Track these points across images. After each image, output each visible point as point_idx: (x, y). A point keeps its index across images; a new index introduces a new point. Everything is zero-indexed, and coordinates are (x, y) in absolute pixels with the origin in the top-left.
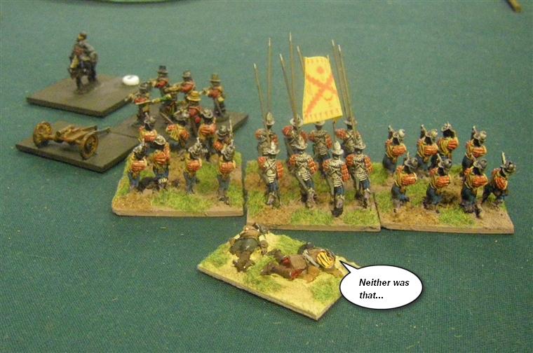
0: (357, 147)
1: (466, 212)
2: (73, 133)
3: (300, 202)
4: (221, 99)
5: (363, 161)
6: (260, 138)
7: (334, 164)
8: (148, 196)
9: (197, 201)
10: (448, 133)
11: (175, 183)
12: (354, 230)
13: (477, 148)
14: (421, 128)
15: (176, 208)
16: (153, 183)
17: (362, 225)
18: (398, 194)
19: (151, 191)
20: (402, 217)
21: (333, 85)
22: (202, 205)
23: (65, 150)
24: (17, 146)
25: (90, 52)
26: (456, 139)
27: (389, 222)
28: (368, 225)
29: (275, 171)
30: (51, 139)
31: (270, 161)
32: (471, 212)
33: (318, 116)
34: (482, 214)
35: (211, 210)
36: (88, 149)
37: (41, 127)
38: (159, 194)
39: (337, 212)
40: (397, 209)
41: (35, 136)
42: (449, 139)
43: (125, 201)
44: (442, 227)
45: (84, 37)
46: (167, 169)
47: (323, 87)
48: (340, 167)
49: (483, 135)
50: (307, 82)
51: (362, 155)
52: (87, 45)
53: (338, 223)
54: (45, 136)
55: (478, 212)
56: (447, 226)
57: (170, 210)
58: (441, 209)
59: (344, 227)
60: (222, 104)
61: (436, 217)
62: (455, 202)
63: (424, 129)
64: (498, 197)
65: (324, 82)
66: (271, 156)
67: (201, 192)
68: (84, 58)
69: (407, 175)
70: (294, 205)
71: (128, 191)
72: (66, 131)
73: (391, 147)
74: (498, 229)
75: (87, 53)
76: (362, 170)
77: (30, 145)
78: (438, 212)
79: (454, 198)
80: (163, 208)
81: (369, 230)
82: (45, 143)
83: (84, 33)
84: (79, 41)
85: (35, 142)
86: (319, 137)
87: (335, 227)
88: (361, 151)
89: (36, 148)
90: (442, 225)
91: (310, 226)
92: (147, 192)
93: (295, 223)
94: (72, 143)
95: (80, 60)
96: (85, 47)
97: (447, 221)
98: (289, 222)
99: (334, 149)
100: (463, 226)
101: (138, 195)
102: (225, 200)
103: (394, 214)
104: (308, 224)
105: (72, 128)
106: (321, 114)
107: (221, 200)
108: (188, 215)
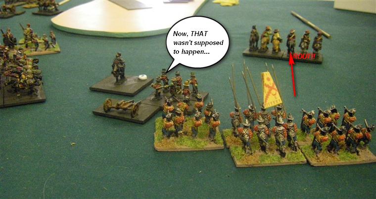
0: (289, 119)
1: (352, 153)
2: (125, 104)
3: (261, 151)
4: (196, 85)
5: (293, 126)
6: (233, 117)
7: (280, 129)
8: (173, 141)
9: (199, 142)
10: (334, 111)
11: (185, 133)
12: (293, 164)
13: (351, 118)
14: (318, 109)
15: (189, 146)
16: (174, 133)
17: (297, 160)
18: (316, 146)
19: (173, 137)
20: (321, 159)
21: (275, 87)
22: (202, 144)
23: (121, 113)
24: (94, 112)
25: (123, 63)
26: (338, 113)
27: (315, 163)
28: (300, 160)
29: (248, 135)
30: (113, 108)
31: (246, 130)
32: (354, 153)
33: (270, 104)
34: (360, 153)
35: (207, 146)
36: (134, 112)
37: (108, 102)
38: (178, 139)
39: (283, 155)
40: (318, 155)
41: (104, 106)
42: (335, 114)
43: (162, 144)
44: (342, 162)
45: (120, 55)
46: (182, 126)
47: (271, 88)
48: (283, 130)
49: (354, 110)
50: (265, 87)
51: (292, 123)
52: (122, 59)
53: (284, 161)
54: (110, 106)
55: (358, 152)
56: (344, 161)
57: (186, 147)
58: (339, 152)
59: (288, 162)
60: (196, 87)
61: (338, 157)
62: (343, 148)
63: (320, 109)
64: (366, 143)
65: (271, 85)
66: (245, 127)
67: (200, 137)
68: (120, 66)
69: (323, 136)
70: (258, 153)
71: (163, 138)
72: (122, 103)
73: (308, 120)
74: (370, 160)
75: (122, 63)
76: (293, 131)
77: (101, 111)
78: (338, 154)
79: (343, 146)
80: (182, 147)
81: (301, 163)
82: (109, 109)
83: (120, 52)
84: (117, 57)
85: (104, 109)
86: (265, 115)
87: (283, 163)
88: (292, 121)
89: (105, 113)
90: (342, 161)
91: (271, 164)
92: (172, 138)
93: (262, 163)
94: (125, 109)
95: (118, 67)
96: (120, 60)
97: (343, 158)
98: (259, 162)
99: (279, 121)
100: (352, 160)
101: (168, 141)
102: (214, 141)
103: (317, 158)
104: (269, 162)
105: (124, 101)
106: (271, 103)
107: (212, 141)
108: (196, 150)
